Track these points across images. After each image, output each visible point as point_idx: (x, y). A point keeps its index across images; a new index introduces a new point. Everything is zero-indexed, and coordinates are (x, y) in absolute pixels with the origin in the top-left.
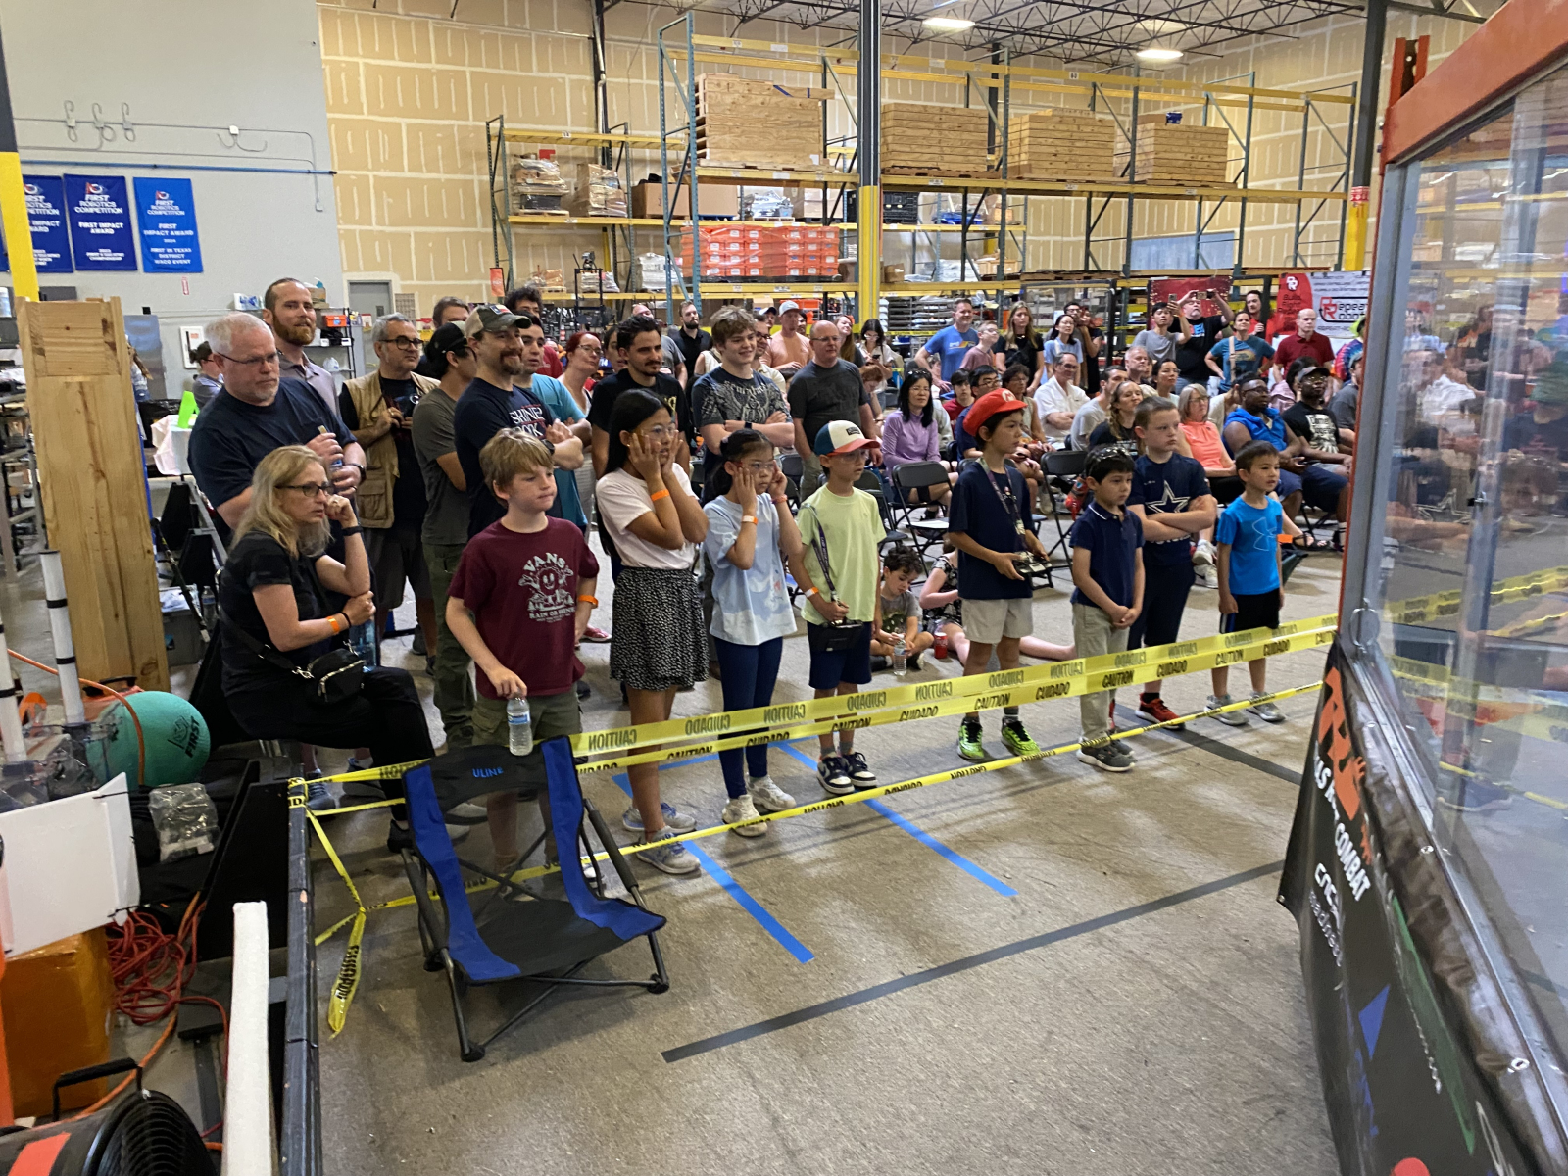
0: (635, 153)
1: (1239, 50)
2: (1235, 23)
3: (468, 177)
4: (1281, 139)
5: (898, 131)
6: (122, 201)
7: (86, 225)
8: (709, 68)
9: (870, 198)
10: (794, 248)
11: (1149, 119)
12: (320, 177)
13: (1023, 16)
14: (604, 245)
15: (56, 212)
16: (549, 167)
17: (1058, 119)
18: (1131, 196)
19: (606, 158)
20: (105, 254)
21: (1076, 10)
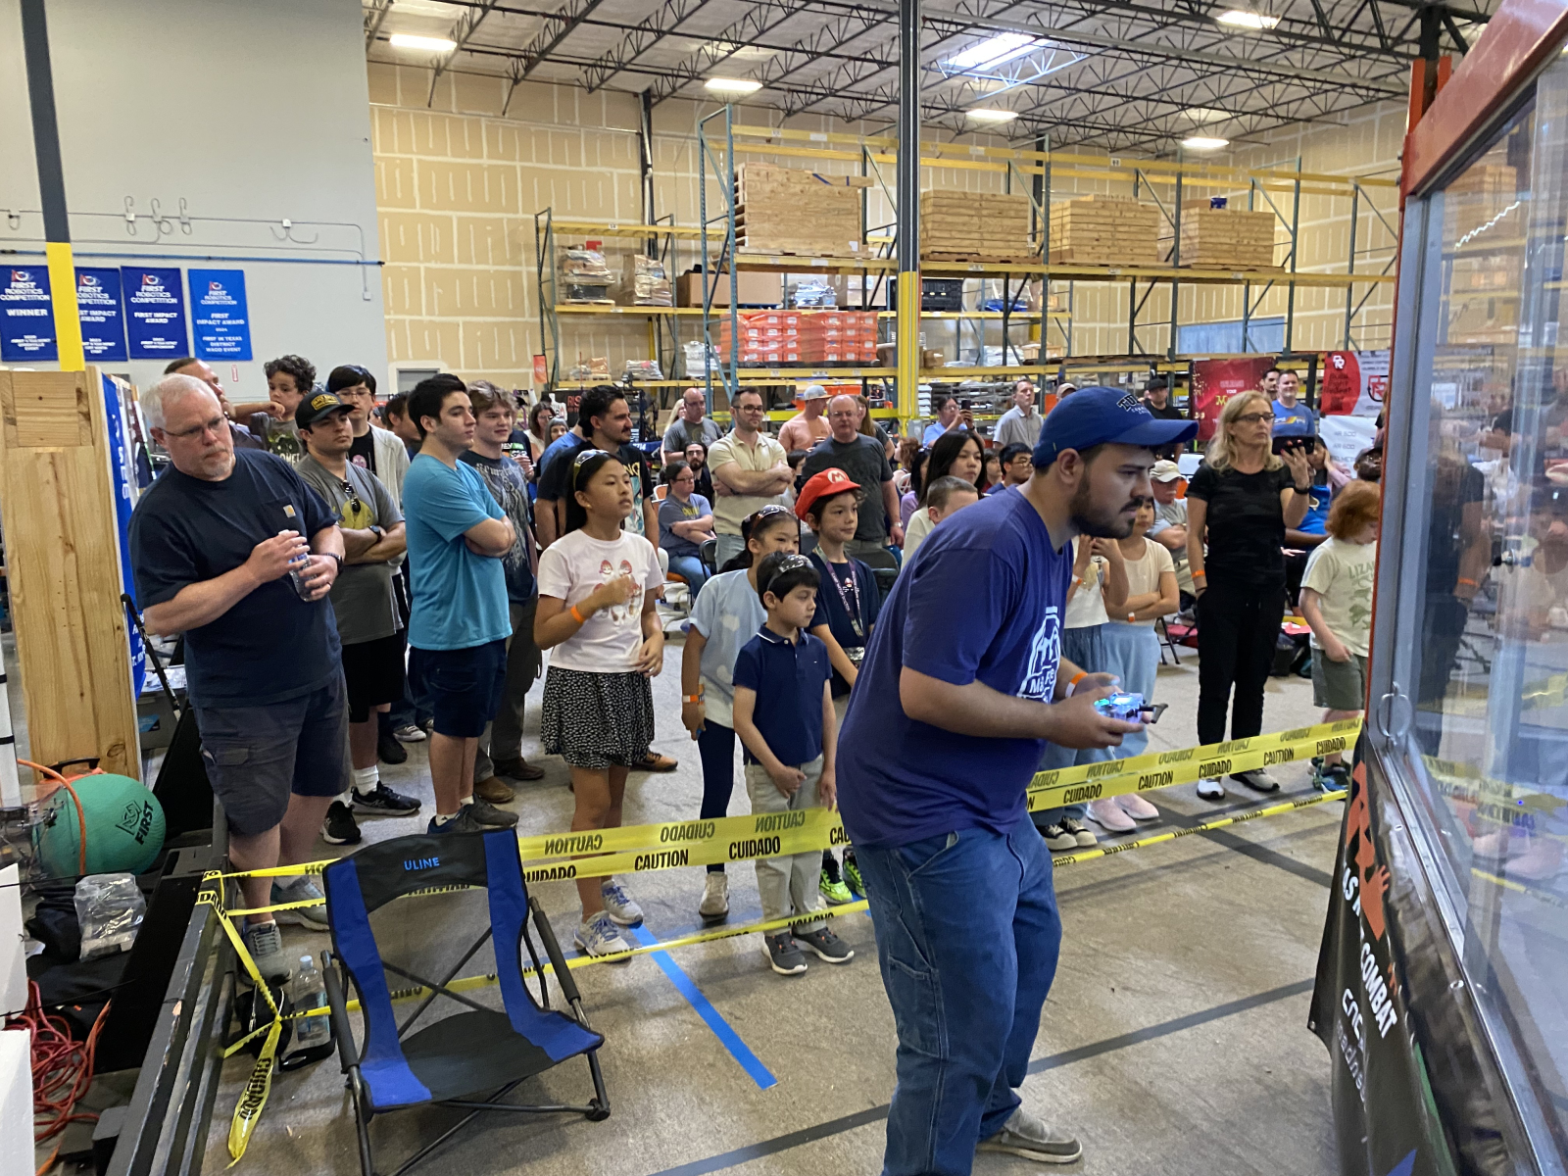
0: (681, 244)
1: (1287, 138)
2: (1282, 111)
3: (517, 268)
4: (1331, 225)
5: (938, 217)
6: (176, 292)
7: (141, 315)
8: (749, 157)
9: (910, 284)
10: (833, 333)
11: (1192, 204)
12: (368, 267)
13: (1066, 107)
14: (649, 334)
15: (113, 302)
16: (596, 259)
17: (1099, 204)
18: (1175, 281)
19: (653, 250)
20: (159, 343)
21: (1119, 100)
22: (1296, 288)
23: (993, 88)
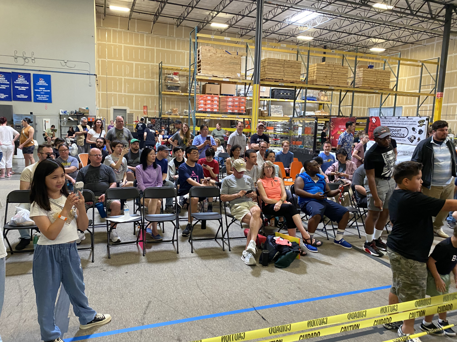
1: (405, 49)
3: (153, 80)
5: (269, 67)
6: (29, 81)
7: (17, 87)
8: (203, 44)
9: (256, 88)
10: (231, 103)
12: (91, 76)
15: (8, 83)
16: (176, 78)
17: (327, 65)
18: (354, 92)
20: (22, 96)
21: (347, 34)
22: (397, 97)
23: (305, 29)
